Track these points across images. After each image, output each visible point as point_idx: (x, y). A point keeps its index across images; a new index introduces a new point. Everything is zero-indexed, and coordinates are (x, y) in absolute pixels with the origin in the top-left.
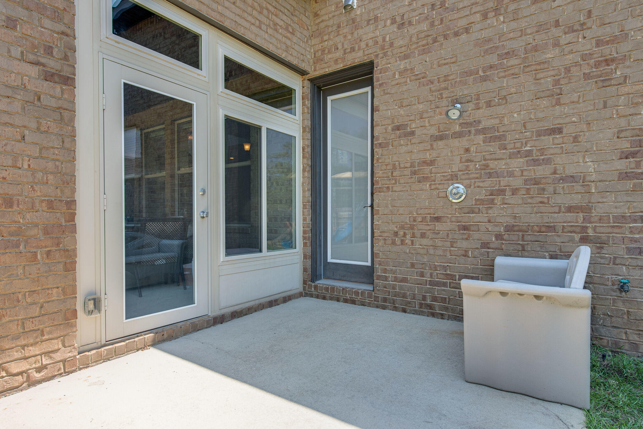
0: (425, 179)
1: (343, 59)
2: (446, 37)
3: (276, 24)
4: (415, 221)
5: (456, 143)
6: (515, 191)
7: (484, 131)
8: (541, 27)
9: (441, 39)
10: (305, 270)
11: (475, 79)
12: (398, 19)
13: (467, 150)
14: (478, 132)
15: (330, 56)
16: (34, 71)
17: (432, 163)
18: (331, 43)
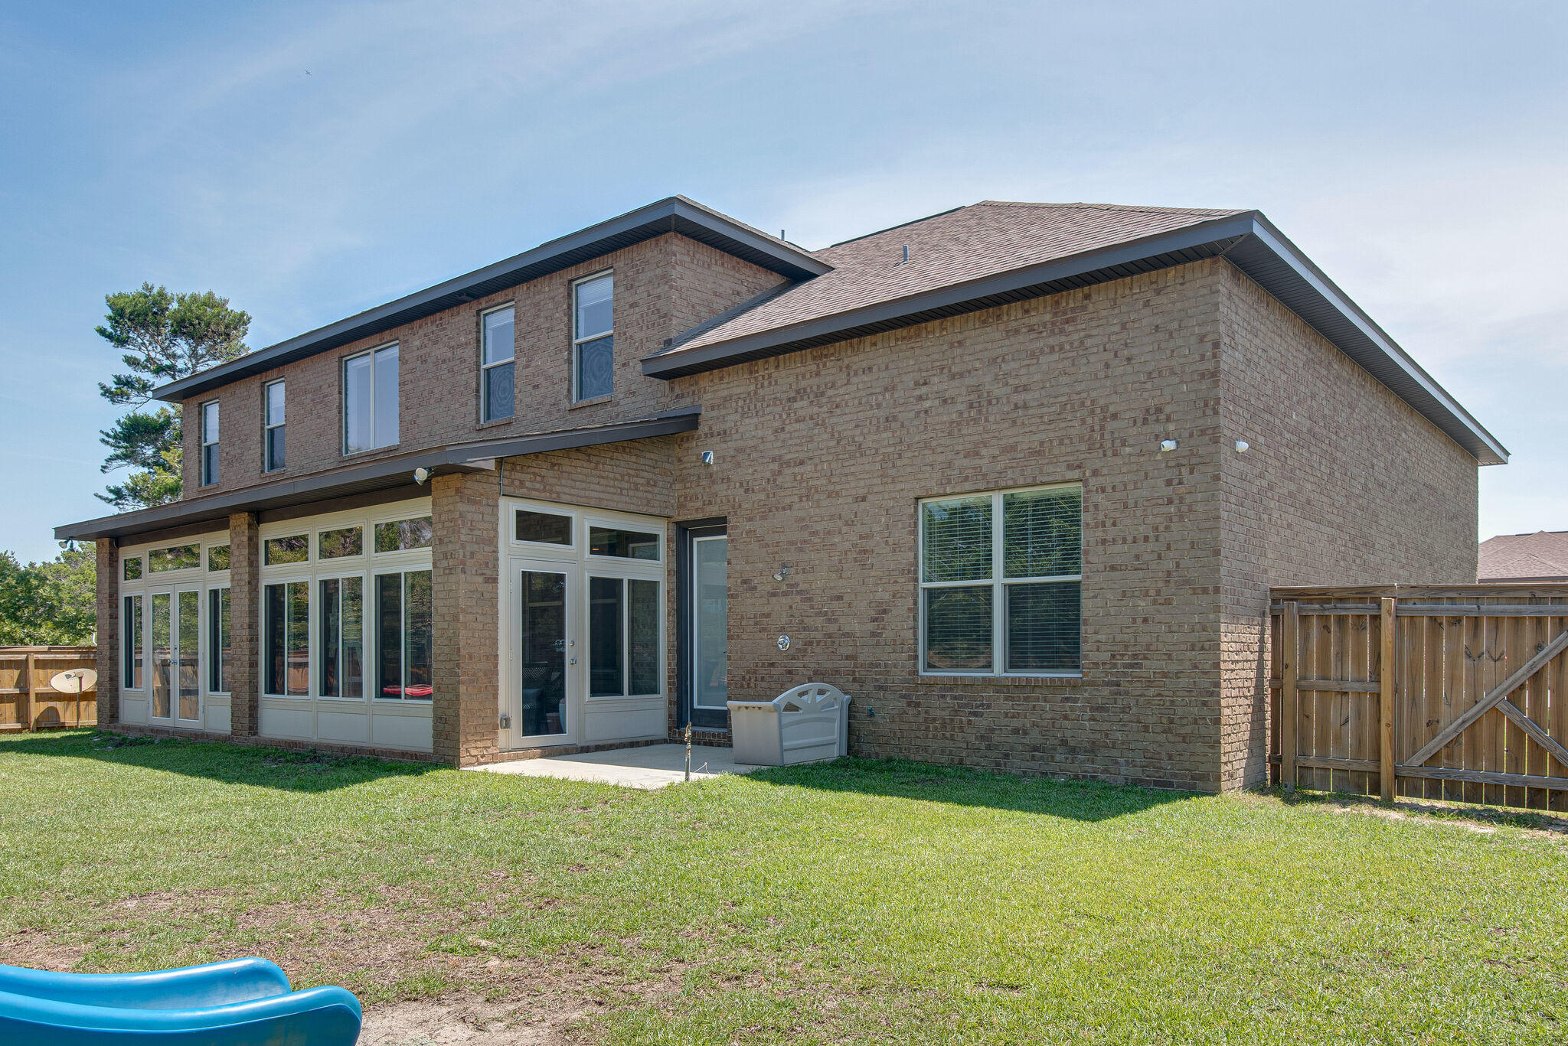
0: (764, 629)
1: (703, 509)
2: (777, 509)
3: (636, 484)
4: (757, 666)
5: (783, 600)
6: (818, 643)
7: (799, 593)
8: (832, 518)
9: (774, 509)
10: (670, 716)
11: (795, 549)
12: (745, 484)
13: (791, 607)
14: (798, 593)
15: (692, 504)
16: (480, 579)
17: (768, 616)
18: (692, 491)
